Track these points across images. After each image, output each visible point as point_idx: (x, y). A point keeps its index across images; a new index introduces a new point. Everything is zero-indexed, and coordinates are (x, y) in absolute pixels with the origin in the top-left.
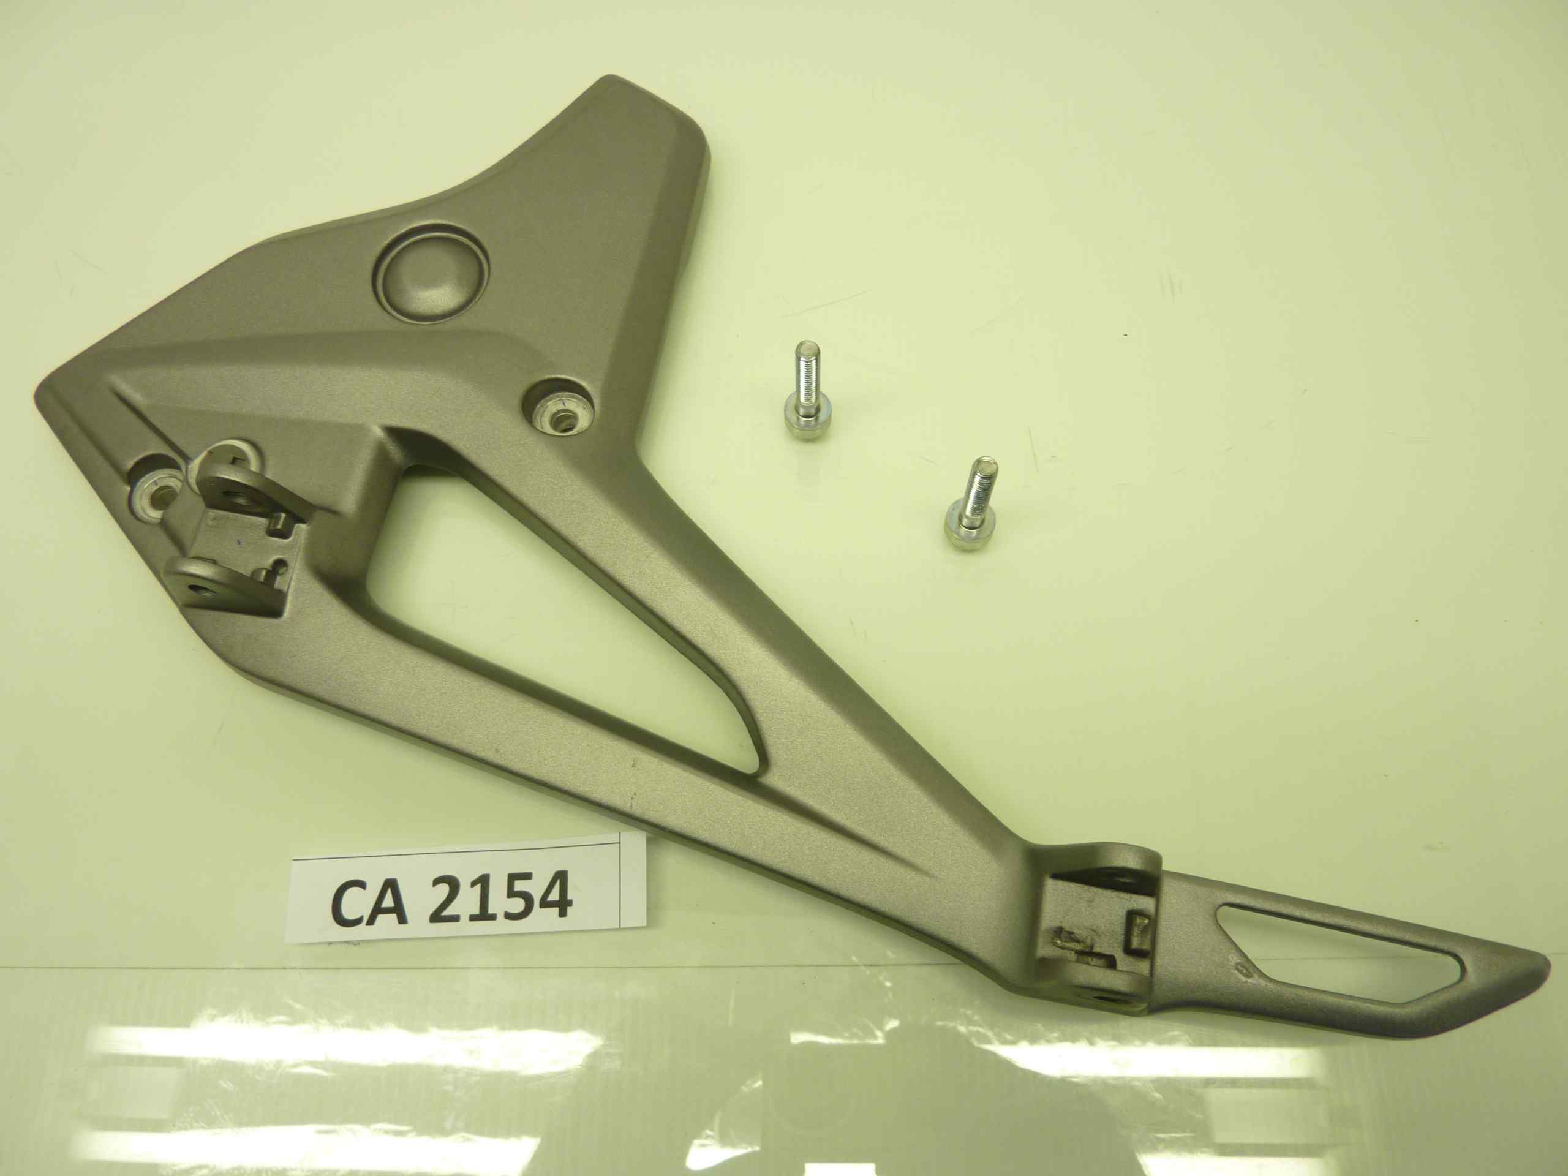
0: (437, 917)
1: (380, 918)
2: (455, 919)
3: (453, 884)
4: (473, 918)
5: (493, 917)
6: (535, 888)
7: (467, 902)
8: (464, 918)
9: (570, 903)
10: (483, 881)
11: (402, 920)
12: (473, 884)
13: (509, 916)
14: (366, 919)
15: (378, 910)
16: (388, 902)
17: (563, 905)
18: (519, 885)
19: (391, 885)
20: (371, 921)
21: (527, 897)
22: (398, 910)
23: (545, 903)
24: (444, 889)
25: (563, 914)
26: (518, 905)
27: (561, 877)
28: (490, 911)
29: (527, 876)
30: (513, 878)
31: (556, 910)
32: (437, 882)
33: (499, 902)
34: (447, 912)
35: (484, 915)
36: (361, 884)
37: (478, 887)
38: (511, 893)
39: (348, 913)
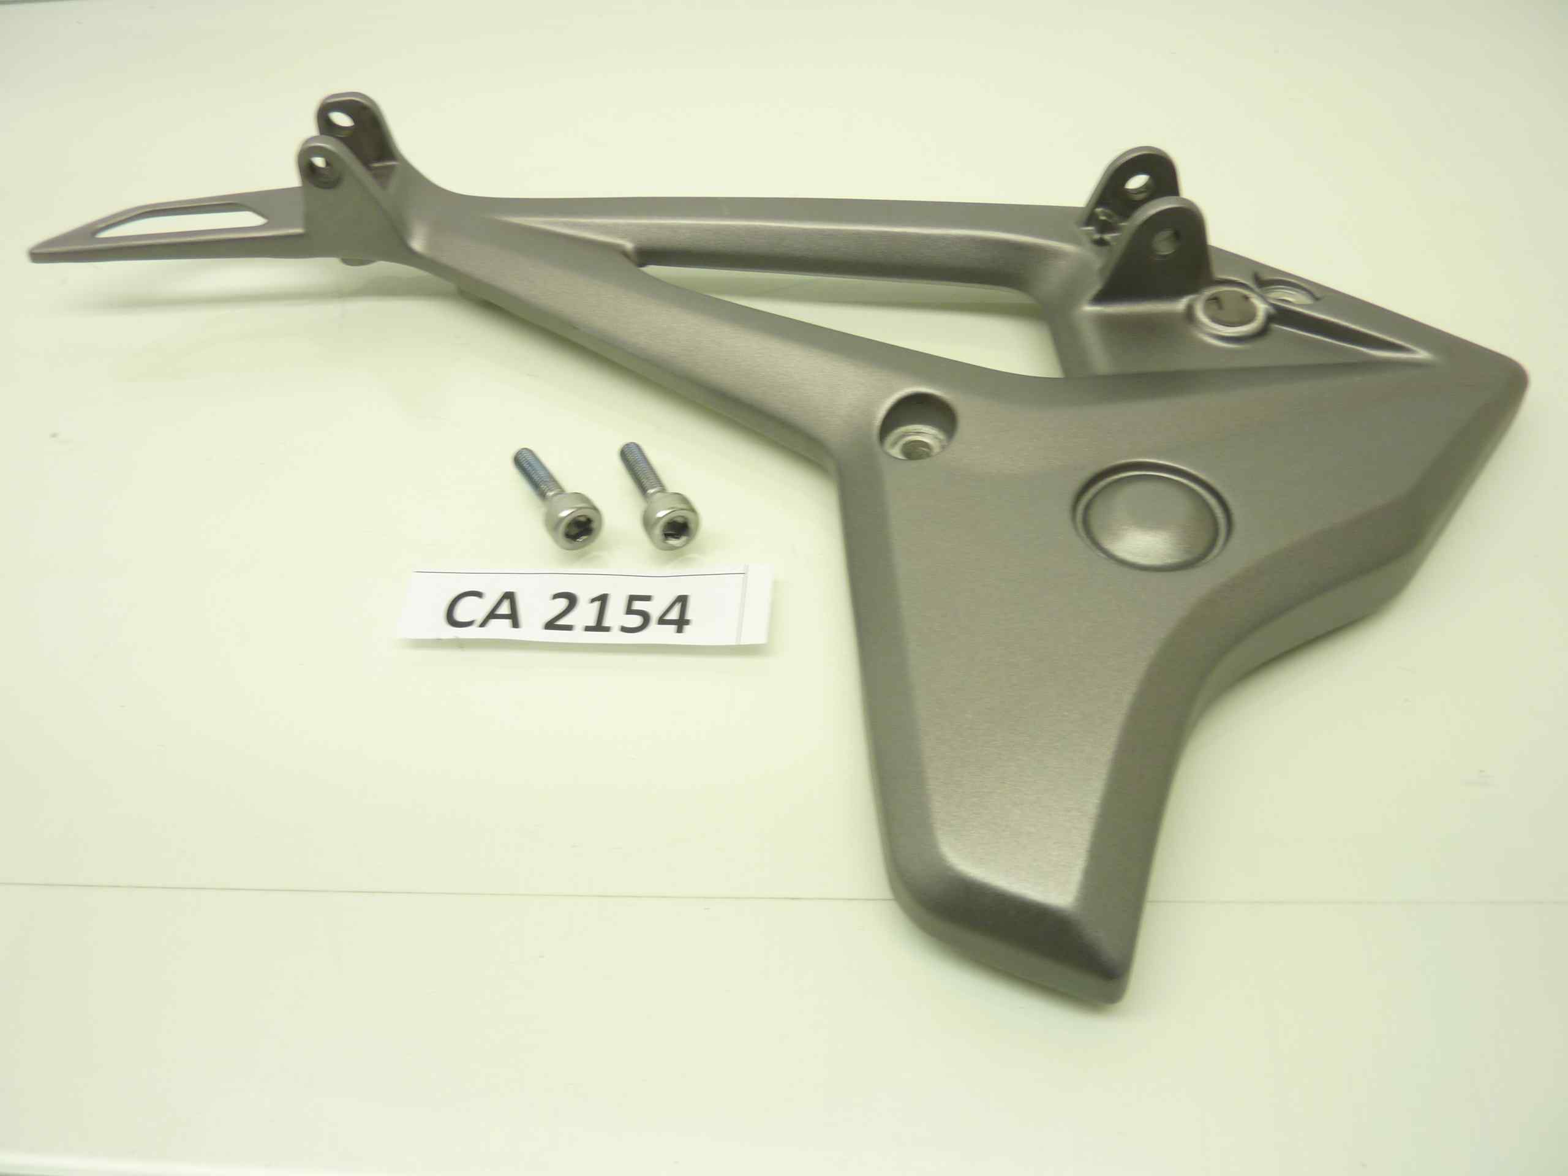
0: (551, 625)
1: (493, 622)
2: (569, 628)
3: (572, 600)
4: (588, 629)
5: (607, 629)
6: (654, 609)
7: (585, 614)
8: (579, 628)
9: (687, 622)
10: (603, 599)
11: (516, 625)
12: (593, 600)
13: (624, 629)
14: (477, 623)
15: (492, 615)
16: (505, 609)
17: (681, 623)
18: (638, 605)
19: (509, 596)
20: (483, 625)
21: (646, 616)
22: (514, 618)
23: (662, 621)
24: (563, 603)
25: (680, 630)
26: (635, 621)
27: (682, 600)
28: (606, 624)
29: (647, 598)
30: (631, 599)
31: (674, 627)
32: (557, 596)
33: (616, 616)
34: (562, 622)
35: (599, 627)
36: (478, 594)
37: (597, 604)
38: (630, 611)
39: (460, 615)
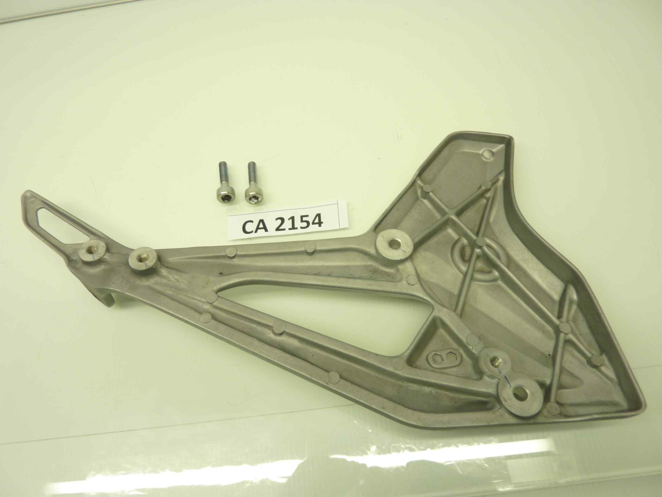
0: (278, 229)
1: (259, 231)
2: (284, 230)
3: (283, 220)
4: (290, 229)
5: (297, 228)
6: (310, 219)
7: (288, 224)
8: (287, 229)
9: (322, 223)
10: (293, 218)
11: (266, 230)
12: (289, 219)
13: (302, 228)
14: (254, 231)
15: (258, 228)
16: (261, 226)
17: (320, 223)
18: (304, 219)
19: (262, 221)
20: (256, 232)
21: (308, 222)
22: (265, 228)
23: (313, 223)
24: (280, 221)
25: (320, 226)
26: (305, 224)
27: (319, 215)
28: (295, 227)
29: (307, 216)
30: (302, 217)
31: (318, 225)
32: (277, 219)
33: (298, 224)
34: (281, 228)
35: (293, 228)
36: (252, 222)
37: (291, 220)
38: (302, 221)
39: (248, 229)
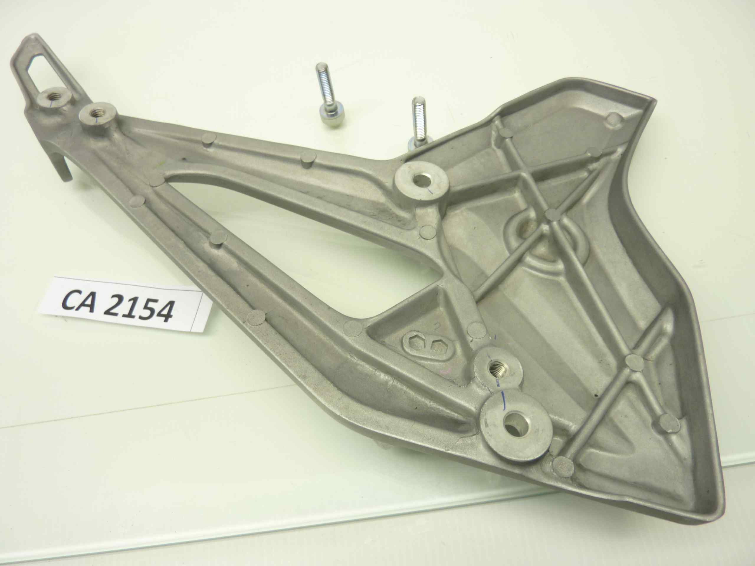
0: (108, 312)
1: (83, 308)
2: (116, 314)
3: (120, 298)
4: (124, 316)
5: (133, 317)
6: (157, 307)
7: (124, 308)
8: (120, 315)
9: (171, 316)
10: (135, 300)
11: (92, 311)
12: (130, 300)
13: (141, 318)
14: (75, 308)
15: (83, 304)
16: (89, 302)
17: (168, 317)
18: (151, 305)
19: (93, 294)
20: (77, 309)
21: (152, 311)
22: (92, 307)
23: (159, 315)
24: (116, 300)
25: (166, 321)
26: (147, 313)
27: (172, 304)
28: (133, 314)
29: (156, 301)
30: (149, 300)
31: (164, 318)
32: (113, 296)
33: (139, 310)
34: (113, 311)
35: (130, 315)
36: (80, 292)
37: (132, 302)
38: (146, 307)
39: (69, 304)
